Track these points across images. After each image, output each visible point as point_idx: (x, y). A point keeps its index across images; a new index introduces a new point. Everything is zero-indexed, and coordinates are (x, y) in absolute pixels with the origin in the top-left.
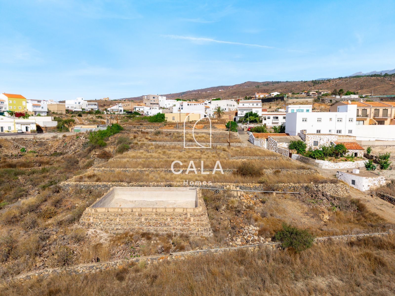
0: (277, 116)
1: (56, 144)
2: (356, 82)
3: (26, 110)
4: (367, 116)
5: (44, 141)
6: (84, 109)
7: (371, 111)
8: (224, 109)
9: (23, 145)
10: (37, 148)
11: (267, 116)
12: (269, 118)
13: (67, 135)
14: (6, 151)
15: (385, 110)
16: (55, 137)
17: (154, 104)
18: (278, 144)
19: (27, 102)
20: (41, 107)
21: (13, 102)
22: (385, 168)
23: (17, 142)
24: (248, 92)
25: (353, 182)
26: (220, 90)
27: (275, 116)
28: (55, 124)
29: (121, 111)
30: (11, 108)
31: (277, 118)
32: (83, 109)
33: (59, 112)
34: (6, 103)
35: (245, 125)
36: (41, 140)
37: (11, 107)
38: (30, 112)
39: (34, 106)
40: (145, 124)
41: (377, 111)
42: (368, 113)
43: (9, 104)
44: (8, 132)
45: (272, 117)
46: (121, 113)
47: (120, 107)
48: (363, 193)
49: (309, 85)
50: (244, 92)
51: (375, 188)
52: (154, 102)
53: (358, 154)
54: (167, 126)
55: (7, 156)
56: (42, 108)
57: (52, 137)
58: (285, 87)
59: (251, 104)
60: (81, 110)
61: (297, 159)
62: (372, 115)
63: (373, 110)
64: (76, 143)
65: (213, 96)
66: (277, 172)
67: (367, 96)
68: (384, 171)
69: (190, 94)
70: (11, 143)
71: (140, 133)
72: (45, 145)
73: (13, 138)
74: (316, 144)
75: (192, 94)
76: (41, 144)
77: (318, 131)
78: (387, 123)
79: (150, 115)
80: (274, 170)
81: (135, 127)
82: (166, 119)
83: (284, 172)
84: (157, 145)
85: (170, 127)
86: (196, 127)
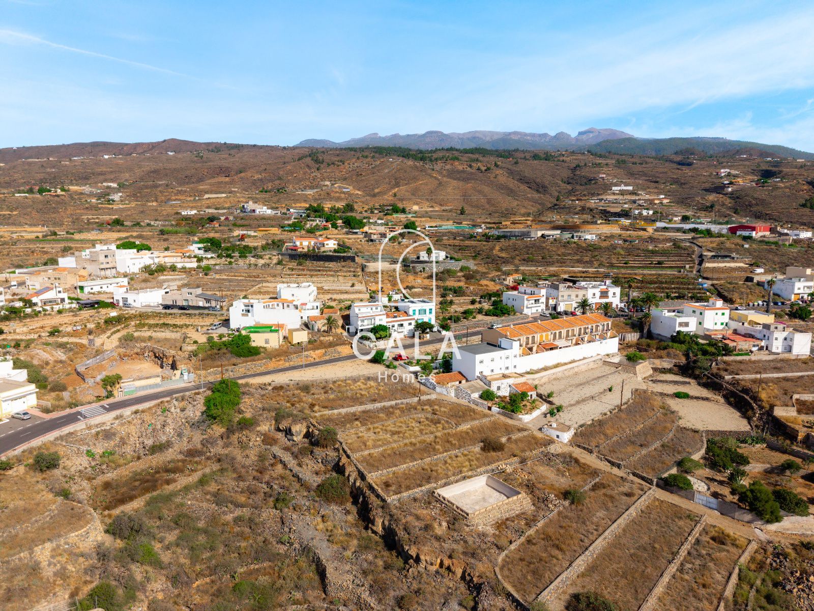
1: (133, 430)
2: (386, 171)
4: (521, 346)
5: (107, 428)
7: (523, 340)
8: (316, 308)
10: (110, 444)
15: (533, 338)
16: (119, 417)
17: (107, 269)
18: (472, 395)
22: (560, 411)
24: (188, 173)
25: (558, 437)
26: (106, 157)
29: (63, 300)
36: (103, 428)
40: (240, 363)
41: (528, 339)
42: (522, 342)
47: (60, 292)
48: (567, 445)
49: (308, 166)
51: (571, 439)
52: (108, 266)
53: (533, 396)
54: (274, 360)
57: (115, 419)
58: (263, 167)
59: (370, 309)
61: (500, 413)
62: (525, 343)
63: (525, 338)
64: (169, 421)
65: (101, 177)
66: (509, 439)
67: (432, 227)
68: (561, 413)
69: (23, 162)
70: (65, 446)
71: (270, 388)
72: (114, 434)
73: (58, 435)
74: (499, 388)
75: (30, 164)
76: (108, 435)
77: (492, 371)
78: (535, 349)
79: (134, 304)
80: (507, 437)
81: (227, 370)
82: (253, 344)
83: (514, 437)
84: (340, 414)
85: (278, 361)
86: (314, 356)
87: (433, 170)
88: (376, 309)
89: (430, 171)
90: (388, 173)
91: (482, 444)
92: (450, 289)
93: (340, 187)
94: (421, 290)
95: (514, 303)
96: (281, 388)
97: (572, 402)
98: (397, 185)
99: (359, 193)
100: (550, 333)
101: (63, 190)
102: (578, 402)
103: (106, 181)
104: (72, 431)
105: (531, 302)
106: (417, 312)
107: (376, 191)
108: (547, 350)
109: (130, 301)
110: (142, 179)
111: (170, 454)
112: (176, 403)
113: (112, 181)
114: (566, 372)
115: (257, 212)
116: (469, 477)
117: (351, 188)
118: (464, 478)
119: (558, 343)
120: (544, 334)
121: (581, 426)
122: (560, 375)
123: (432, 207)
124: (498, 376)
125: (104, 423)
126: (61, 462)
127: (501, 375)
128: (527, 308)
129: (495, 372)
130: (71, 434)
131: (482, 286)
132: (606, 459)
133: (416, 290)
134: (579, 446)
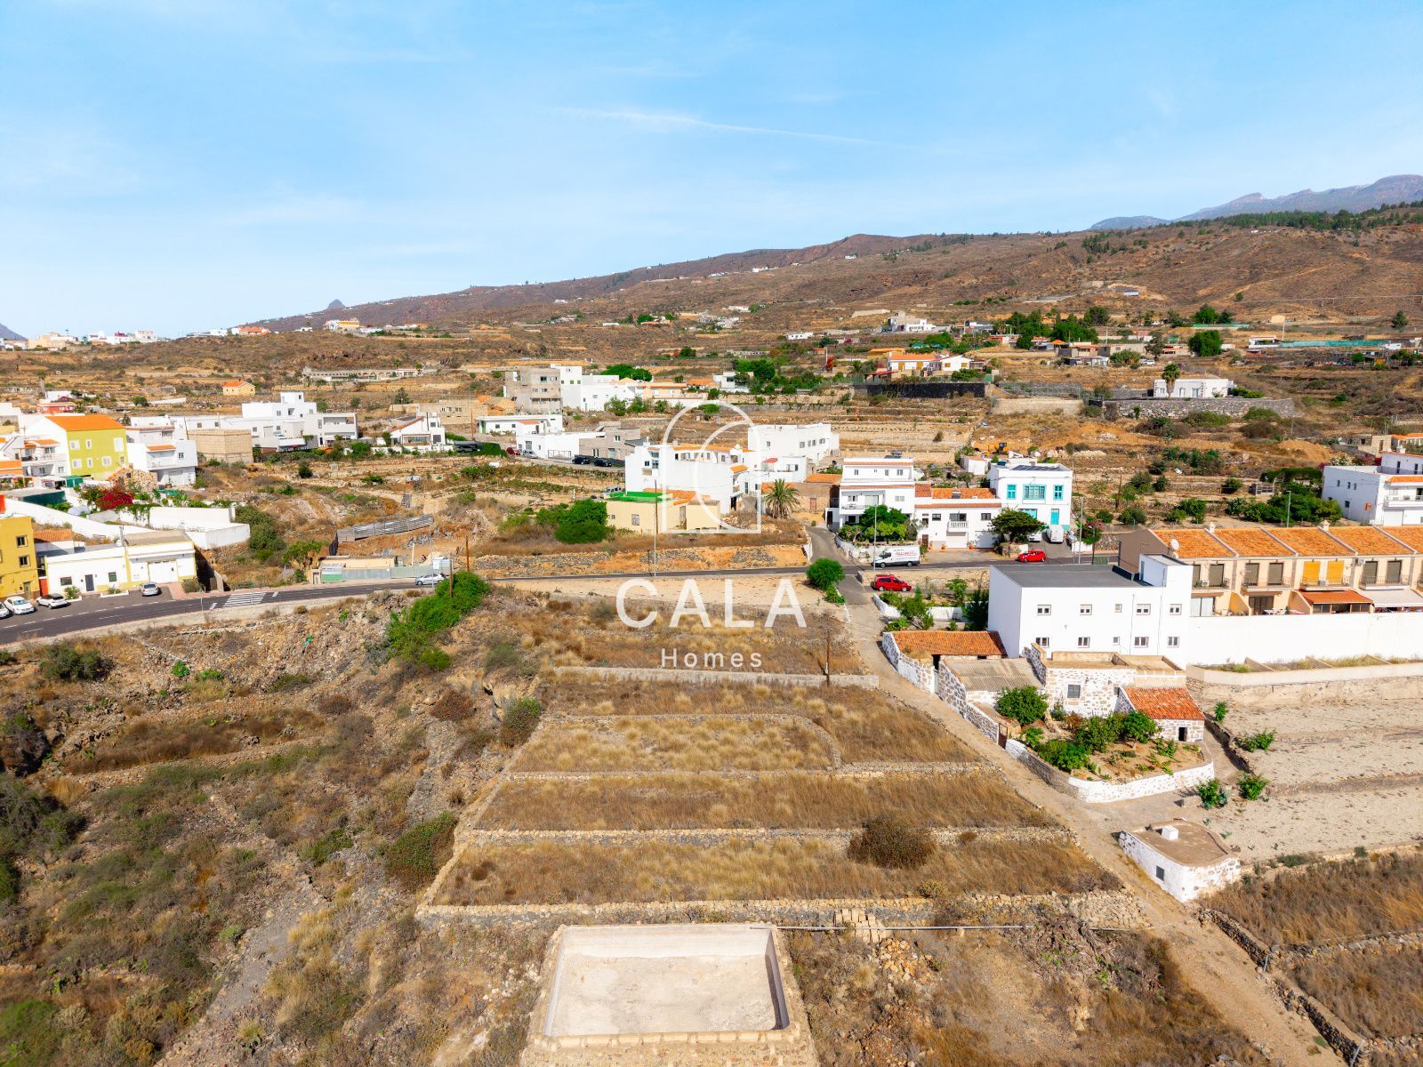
0: (962, 511)
1: (280, 641)
2: (1236, 252)
3: (125, 466)
4: (1223, 585)
5: (238, 630)
6: (312, 437)
7: (1235, 569)
8: (793, 468)
9: (175, 651)
10: (222, 660)
11: (931, 512)
12: (937, 518)
13: (309, 608)
14: (130, 678)
15: (1277, 567)
16: (271, 615)
17: (544, 400)
18: (969, 696)
19: (130, 440)
20: (176, 455)
21: (82, 445)
22: (1253, 798)
23: (156, 642)
24: (857, 284)
25: (1160, 873)
26: (756, 270)
27: (956, 511)
28: (242, 533)
29: (437, 438)
30: (80, 465)
31: (963, 517)
32: (309, 438)
33: (232, 460)
34: (62, 450)
35: (863, 550)
36: (229, 629)
37: (79, 461)
38: (140, 473)
39: (156, 451)
40: (548, 553)
41: (1253, 567)
42: (1228, 575)
43: (73, 455)
44: (111, 591)
45: (945, 514)
46: (438, 449)
47: (433, 425)
48: (1181, 908)
49: (1073, 257)
50: (842, 281)
51: (1211, 892)
52: (546, 395)
53: (1189, 734)
54: (619, 554)
55: (137, 696)
56: (181, 455)
57: (262, 617)
58: (988, 265)
59: (881, 471)
60: (301, 442)
61: (1020, 759)
62: (1240, 580)
63: (1241, 566)
64: (343, 638)
65: (731, 299)
66: (966, 838)
67: (1264, 342)
68: (1250, 805)
69: (646, 285)
70: (141, 647)
71: (544, 603)
72: (244, 644)
73: (144, 628)
74: (1074, 691)
75: (653, 286)
76: (233, 642)
77: (1084, 641)
78: (1281, 602)
79: (537, 453)
80: (960, 831)
81: (517, 562)
82: (610, 523)
83: (986, 835)
84: (612, 678)
85: (629, 558)
86: (711, 559)
87: (1356, 244)
88: (900, 472)
89: (1345, 248)
90: (1239, 256)
91: (859, 831)
92: (1183, 457)
93: (1119, 289)
94: (1103, 454)
95: (1351, 495)
96: (567, 606)
97: (1326, 780)
98: (1254, 278)
99: (1159, 297)
100: (1348, 561)
101: (669, 317)
102: (1354, 784)
103: (735, 303)
104: (176, 624)
105: (1402, 493)
106: (1020, 492)
107: (1202, 292)
108: (1325, 608)
109: (534, 448)
110: (787, 299)
111: (301, 699)
112: (370, 606)
113: (744, 303)
114: (1384, 687)
115: (907, 329)
116: (718, 918)
117: (1144, 289)
118: (696, 916)
119: (1379, 595)
120: (1324, 563)
121: (1292, 861)
122: (1357, 692)
123: (1323, 317)
124: (1095, 659)
125: (237, 621)
126: (113, 673)
127: (1108, 658)
128: (1386, 508)
129: (1094, 646)
130: (172, 628)
131: (1284, 452)
132: (1308, 1008)
133: (1087, 454)
134: (1226, 928)
